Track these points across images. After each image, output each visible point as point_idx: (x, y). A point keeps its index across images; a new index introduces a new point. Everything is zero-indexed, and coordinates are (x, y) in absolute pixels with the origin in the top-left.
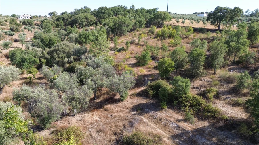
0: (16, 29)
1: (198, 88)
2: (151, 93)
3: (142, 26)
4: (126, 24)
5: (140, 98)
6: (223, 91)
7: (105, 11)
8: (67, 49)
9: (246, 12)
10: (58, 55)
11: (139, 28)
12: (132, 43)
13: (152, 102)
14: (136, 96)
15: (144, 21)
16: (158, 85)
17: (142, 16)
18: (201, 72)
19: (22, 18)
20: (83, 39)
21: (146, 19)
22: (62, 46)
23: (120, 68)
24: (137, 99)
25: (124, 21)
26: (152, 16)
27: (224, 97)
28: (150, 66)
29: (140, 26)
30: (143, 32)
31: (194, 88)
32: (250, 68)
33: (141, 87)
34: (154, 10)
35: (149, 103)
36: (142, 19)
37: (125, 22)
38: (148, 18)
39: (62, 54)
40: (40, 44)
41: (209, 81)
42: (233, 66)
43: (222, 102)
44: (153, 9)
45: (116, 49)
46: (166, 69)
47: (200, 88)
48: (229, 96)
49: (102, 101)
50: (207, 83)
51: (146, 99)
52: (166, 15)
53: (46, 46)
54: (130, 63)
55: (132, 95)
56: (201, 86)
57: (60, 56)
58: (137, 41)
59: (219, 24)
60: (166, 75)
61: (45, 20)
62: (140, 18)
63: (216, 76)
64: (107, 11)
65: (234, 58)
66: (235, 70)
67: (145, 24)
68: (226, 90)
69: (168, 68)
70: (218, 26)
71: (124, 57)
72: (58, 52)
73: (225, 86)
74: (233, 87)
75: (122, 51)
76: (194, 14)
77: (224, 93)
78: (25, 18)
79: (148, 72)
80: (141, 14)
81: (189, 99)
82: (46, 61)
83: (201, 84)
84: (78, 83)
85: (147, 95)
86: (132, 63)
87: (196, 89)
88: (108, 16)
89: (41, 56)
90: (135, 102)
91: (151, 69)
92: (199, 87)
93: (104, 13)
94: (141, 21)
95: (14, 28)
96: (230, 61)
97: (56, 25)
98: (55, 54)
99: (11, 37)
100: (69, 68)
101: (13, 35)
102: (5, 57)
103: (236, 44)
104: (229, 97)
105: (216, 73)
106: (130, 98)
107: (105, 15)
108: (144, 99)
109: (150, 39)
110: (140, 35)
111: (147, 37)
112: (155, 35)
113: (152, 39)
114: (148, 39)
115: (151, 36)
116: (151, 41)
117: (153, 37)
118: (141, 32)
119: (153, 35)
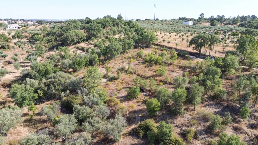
0: (7, 47)
1: (180, 127)
2: (141, 133)
3: (131, 48)
4: (117, 49)
5: (132, 138)
6: (200, 130)
7: (95, 27)
8: (63, 81)
10: (55, 87)
11: (128, 50)
12: (122, 69)
13: (142, 142)
14: (128, 136)
15: (133, 43)
16: (147, 126)
18: (182, 112)
19: (10, 28)
20: (76, 66)
22: (58, 78)
23: (113, 104)
24: (129, 139)
25: (114, 46)
26: (140, 37)
27: (201, 137)
28: (139, 100)
29: (130, 47)
30: (132, 54)
31: (177, 126)
32: (223, 104)
33: (132, 125)
35: (139, 143)
37: (115, 48)
39: (58, 86)
40: (37, 75)
41: (189, 119)
42: (209, 101)
43: (199, 142)
45: (108, 77)
46: (154, 109)
47: (182, 127)
48: (205, 136)
49: (98, 141)
50: (188, 121)
51: (137, 139)
52: (153, 36)
53: (42, 76)
54: (122, 95)
55: (125, 135)
56: (183, 124)
57: (57, 87)
58: (127, 67)
59: (200, 49)
60: (153, 114)
61: (36, 35)
62: (129, 41)
63: (195, 112)
64: (97, 27)
65: (210, 93)
66: (211, 105)
67: (134, 46)
68: (202, 128)
69: (155, 108)
70: (199, 51)
71: (116, 88)
72: (55, 83)
73: (202, 124)
74: (208, 126)
75: (113, 80)
76: (181, 19)
77: (201, 133)
78: (13, 27)
79: (138, 107)
81: (172, 141)
82: (43, 92)
83: (183, 122)
84: (76, 123)
85: (138, 135)
86: (123, 95)
87: (178, 127)
88: (98, 32)
89: (38, 87)
90: (127, 142)
91: (140, 104)
92: (181, 125)
93: (94, 30)
94: (130, 43)
95: (5, 46)
96: (208, 95)
97: (47, 41)
98: (52, 86)
99: (3, 58)
100: (66, 102)
101: (5, 57)
102: (2, 87)
103: (212, 83)
104: (205, 138)
105: (196, 109)
106: (123, 138)
107: (95, 32)
108: (135, 138)
109: (139, 65)
110: (130, 59)
111: (136, 62)
112: (143, 59)
113: (141, 65)
114: (137, 65)
115: (139, 61)
116: (139, 68)
117: (141, 62)
118: (130, 56)
119: (142, 59)
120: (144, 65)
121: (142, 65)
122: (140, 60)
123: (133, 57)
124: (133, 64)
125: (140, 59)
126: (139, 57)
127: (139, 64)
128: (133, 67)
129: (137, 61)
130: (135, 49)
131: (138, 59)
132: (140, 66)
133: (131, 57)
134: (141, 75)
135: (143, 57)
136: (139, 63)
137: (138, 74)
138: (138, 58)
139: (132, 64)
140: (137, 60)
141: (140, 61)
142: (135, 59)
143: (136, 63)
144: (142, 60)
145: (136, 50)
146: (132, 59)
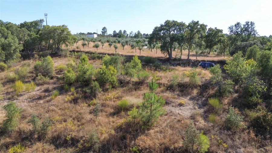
3: (15, 57)
9: (130, 33)
15: (17, 45)
17: (10, 35)
21: (20, 39)
26: (34, 35)
30: (17, 72)
34: (35, 24)
36: (10, 39)
38: (26, 38)
44: (32, 23)
62: (6, 38)
70: (169, 53)
80: (6, 30)
94: (9, 45)
109: (48, 98)
110: (12, 85)
111: (36, 91)
112: (55, 79)
113: (56, 96)
114: (40, 98)
115: (46, 86)
116: (54, 108)
117: (54, 89)
118: (12, 75)
119: (52, 81)
120: (67, 97)
121: (60, 98)
122: (48, 83)
123: (23, 78)
124: (26, 96)
125: (47, 79)
126: (45, 76)
127: (47, 94)
128: (30, 111)
129: (39, 88)
130: (24, 59)
131: (40, 81)
132: (54, 102)
133: (17, 76)
134: (72, 139)
135: (54, 74)
136: (46, 91)
137: (59, 137)
138: (39, 77)
139: (21, 98)
140: (38, 85)
141: (51, 87)
142: (32, 83)
143: (38, 93)
144: (55, 83)
145: (27, 62)
146: (19, 84)
